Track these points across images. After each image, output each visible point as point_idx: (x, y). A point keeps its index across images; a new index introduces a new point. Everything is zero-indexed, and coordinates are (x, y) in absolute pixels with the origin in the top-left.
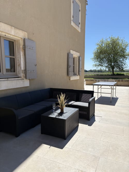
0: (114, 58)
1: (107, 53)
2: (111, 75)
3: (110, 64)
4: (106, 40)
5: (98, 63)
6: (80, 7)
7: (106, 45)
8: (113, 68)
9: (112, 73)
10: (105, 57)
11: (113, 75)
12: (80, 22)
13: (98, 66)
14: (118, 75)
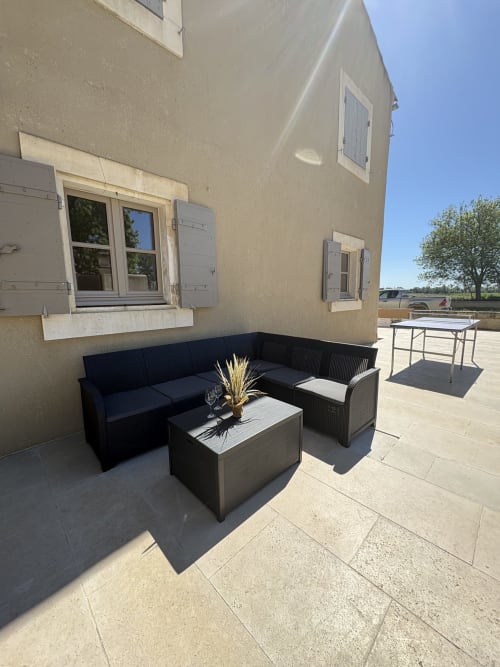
0: (483, 254)
1: (461, 242)
2: (472, 300)
3: (471, 272)
4: (461, 209)
5: (432, 270)
6: (371, 112)
7: (461, 224)
8: (478, 281)
9: (474, 295)
10: (455, 255)
11: (479, 299)
12: (369, 154)
13: (434, 277)
14: (492, 299)
